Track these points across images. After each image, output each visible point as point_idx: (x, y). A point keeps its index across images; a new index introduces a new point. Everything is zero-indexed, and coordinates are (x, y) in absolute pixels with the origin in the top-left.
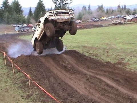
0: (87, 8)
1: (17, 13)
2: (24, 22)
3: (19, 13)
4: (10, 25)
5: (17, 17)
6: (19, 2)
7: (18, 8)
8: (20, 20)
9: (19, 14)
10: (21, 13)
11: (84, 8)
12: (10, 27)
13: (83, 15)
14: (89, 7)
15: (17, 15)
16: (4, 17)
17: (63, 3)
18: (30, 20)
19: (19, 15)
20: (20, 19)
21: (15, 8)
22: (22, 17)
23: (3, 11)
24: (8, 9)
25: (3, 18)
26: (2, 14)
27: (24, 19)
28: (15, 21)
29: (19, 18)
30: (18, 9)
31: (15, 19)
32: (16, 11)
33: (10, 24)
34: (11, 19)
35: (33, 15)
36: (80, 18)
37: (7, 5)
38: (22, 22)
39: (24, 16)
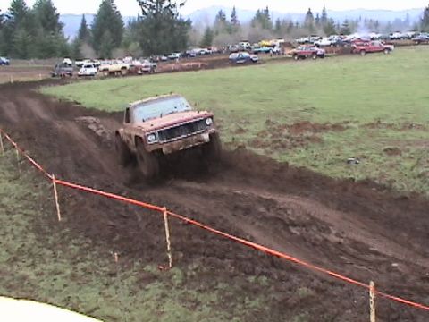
0: (229, 18)
1: (47, 29)
2: (65, 54)
3: (53, 30)
4: (29, 62)
5: (48, 41)
7: (50, 17)
8: (55, 47)
9: (52, 32)
10: (57, 29)
11: (221, 16)
12: (30, 65)
13: (217, 33)
14: (233, 15)
15: (48, 36)
16: (14, 40)
17: (164, 6)
18: (81, 48)
20: (54, 45)
21: (43, 17)
22: (60, 41)
23: (13, 25)
24: (24, 20)
26: (11, 32)
27: (66, 46)
28: (42, 51)
29: (51, 42)
30: (49, 20)
31: (42, 45)
32: (44, 25)
33: (29, 58)
34: (32, 45)
35: (91, 34)
36: (207, 42)
37: (22, 11)
38: (59, 53)
39: (66, 37)
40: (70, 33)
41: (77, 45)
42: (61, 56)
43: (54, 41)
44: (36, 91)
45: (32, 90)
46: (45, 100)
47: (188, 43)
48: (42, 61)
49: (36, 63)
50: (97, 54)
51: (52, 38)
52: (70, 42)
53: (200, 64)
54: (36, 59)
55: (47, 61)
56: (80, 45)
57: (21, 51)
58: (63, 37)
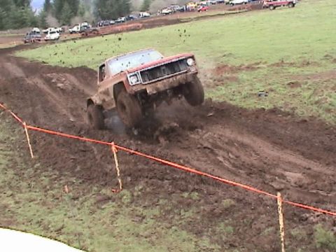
1: (18, 5)
2: (34, 24)
3: (23, 5)
4: (6, 32)
5: (19, 15)
8: (26, 19)
9: (22, 7)
10: (26, 4)
12: (7, 35)
15: (19, 11)
18: (46, 19)
19: (23, 9)
20: (25, 17)
22: (29, 14)
27: (34, 18)
28: (16, 23)
29: (22, 16)
31: (15, 18)
32: (15, 2)
33: (6, 29)
34: (7, 19)
35: (54, 8)
36: (146, 7)
38: (30, 24)
39: (34, 10)
41: (43, 17)
42: (31, 26)
43: (24, 14)
45: (9, 55)
46: (19, 62)
47: (131, 9)
48: (16, 31)
49: (12, 33)
50: (59, 22)
51: (22, 12)
52: (37, 14)
53: (141, 25)
54: (11, 30)
55: (20, 31)
56: (45, 17)
58: (31, 10)
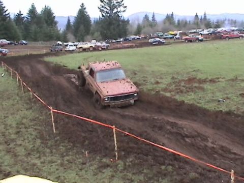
0: (151, 19)
1: (48, 25)
2: (58, 39)
4: (38, 43)
5: (48, 31)
6: (51, 9)
7: (50, 18)
8: (53, 35)
9: (51, 26)
10: (54, 25)
11: (146, 17)
12: (39, 45)
13: (144, 27)
14: (153, 17)
16: (30, 31)
17: (114, 12)
18: (67, 35)
19: (52, 28)
21: (46, 18)
22: (55, 31)
23: (28, 22)
24: (35, 20)
25: (30, 33)
26: (28, 26)
27: (58, 34)
28: (46, 37)
29: (51, 32)
30: (50, 20)
31: (45, 33)
32: (47, 22)
33: (38, 41)
34: (40, 34)
35: (73, 27)
36: (138, 32)
37: (35, 15)
38: (55, 38)
39: (59, 29)
40: (61, 27)
41: (65, 33)
42: (56, 40)
44: (42, 59)
45: (40, 59)
46: (47, 64)
47: (127, 33)
48: (45, 42)
49: (42, 44)
50: (76, 38)
51: (50, 30)
52: (61, 32)
53: (134, 44)
54: (43, 42)
55: (48, 42)
57: (33, 37)
58: (57, 29)
